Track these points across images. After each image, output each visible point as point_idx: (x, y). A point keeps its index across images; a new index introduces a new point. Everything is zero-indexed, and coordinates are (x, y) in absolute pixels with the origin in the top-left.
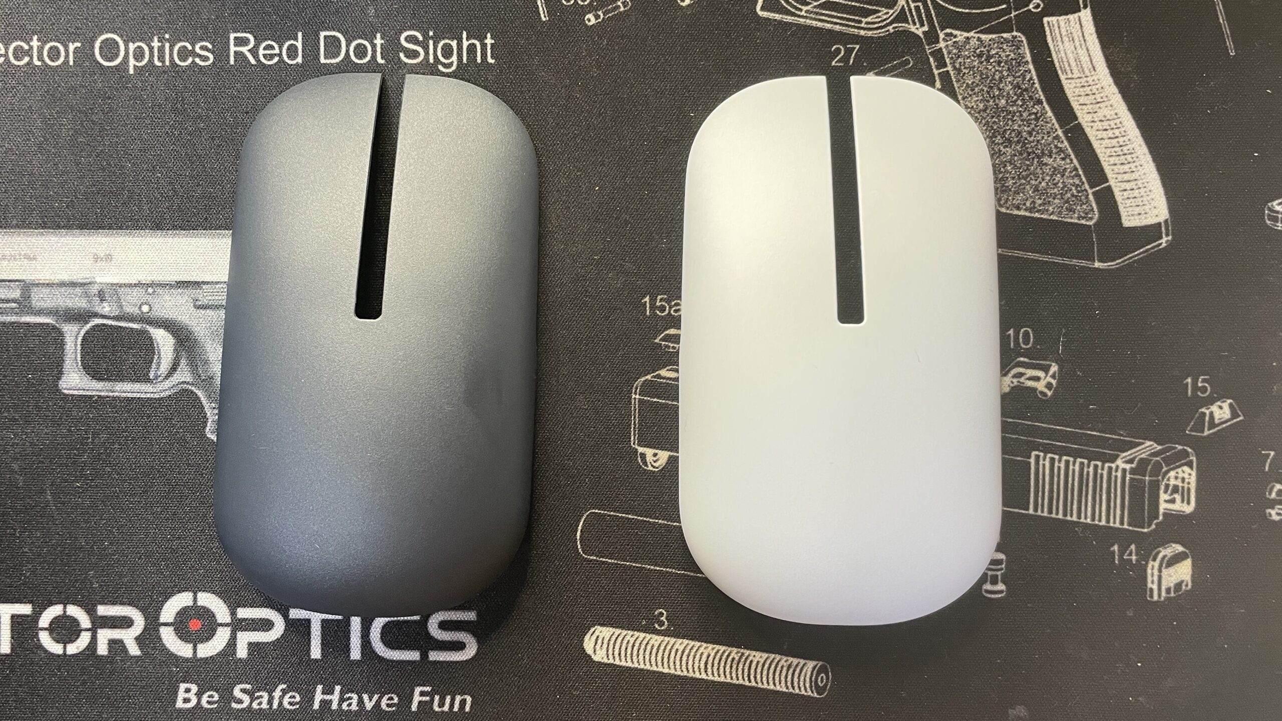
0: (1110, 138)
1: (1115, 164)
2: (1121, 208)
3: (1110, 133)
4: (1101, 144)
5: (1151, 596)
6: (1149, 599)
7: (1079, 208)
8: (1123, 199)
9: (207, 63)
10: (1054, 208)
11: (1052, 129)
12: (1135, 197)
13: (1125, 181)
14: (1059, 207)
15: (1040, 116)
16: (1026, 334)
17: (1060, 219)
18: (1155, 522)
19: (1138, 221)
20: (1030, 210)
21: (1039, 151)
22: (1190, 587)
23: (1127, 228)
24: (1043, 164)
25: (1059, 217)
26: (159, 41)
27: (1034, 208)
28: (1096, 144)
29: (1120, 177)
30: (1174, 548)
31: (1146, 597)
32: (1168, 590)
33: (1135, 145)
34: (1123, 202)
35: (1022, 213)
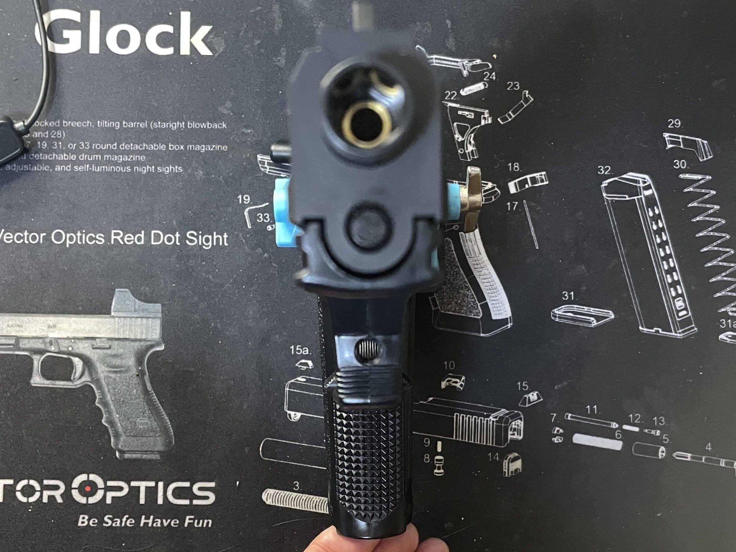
2: (491, 311)
3: (487, 280)
9: (101, 243)
16: (452, 364)
20: (454, 312)
26: (81, 233)
28: (481, 285)
33: (497, 285)
35: (451, 313)
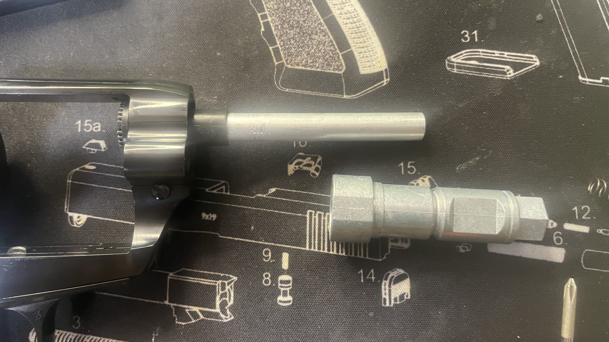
0: (351, 23)
1: (355, 38)
4: (346, 27)
5: (385, 304)
6: (383, 305)
7: (334, 63)
8: (360, 58)
10: (319, 64)
11: (317, 19)
12: (367, 57)
13: (361, 48)
14: (322, 64)
15: (311, 12)
17: (323, 71)
18: (386, 254)
19: (369, 70)
21: (310, 32)
22: (409, 297)
23: (363, 75)
24: (313, 39)
25: (322, 69)
27: (307, 64)
29: (358, 45)
30: (398, 271)
31: (381, 304)
32: (395, 300)
34: (360, 59)
